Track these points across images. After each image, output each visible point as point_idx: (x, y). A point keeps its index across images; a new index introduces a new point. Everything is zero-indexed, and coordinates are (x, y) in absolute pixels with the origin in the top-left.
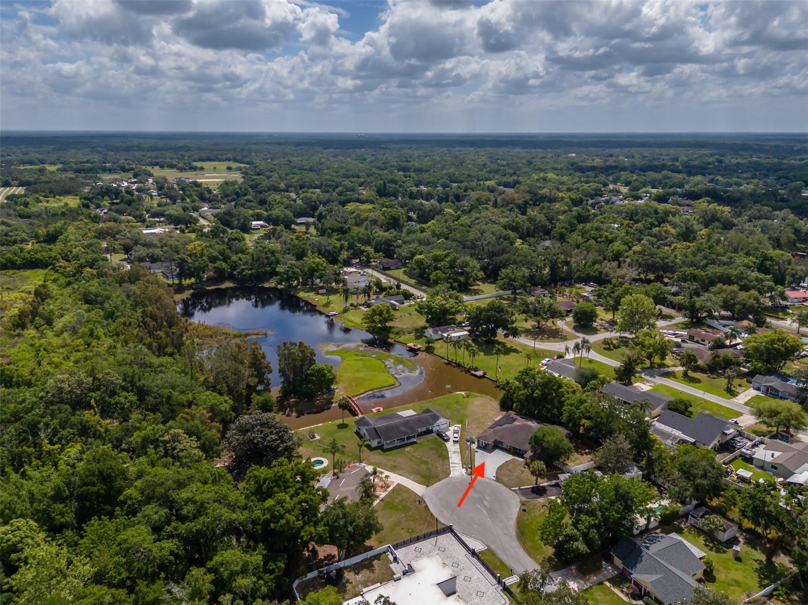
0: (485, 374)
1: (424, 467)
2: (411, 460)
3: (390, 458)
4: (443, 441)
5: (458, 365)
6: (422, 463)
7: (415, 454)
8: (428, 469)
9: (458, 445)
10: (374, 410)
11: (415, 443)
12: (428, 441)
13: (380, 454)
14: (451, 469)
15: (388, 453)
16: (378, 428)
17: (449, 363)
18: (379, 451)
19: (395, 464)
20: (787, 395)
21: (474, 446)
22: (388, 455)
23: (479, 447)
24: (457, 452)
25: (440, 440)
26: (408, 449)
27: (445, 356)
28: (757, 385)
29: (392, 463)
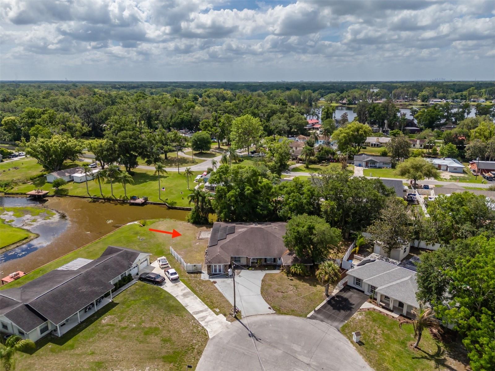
0: (146, 199)
1: (155, 340)
2: (124, 338)
3: (78, 351)
4: (155, 286)
5: (109, 200)
6: (146, 334)
7: (123, 325)
8: (165, 341)
9: (181, 284)
10: (7, 279)
11: (112, 305)
12: (132, 293)
13: (52, 351)
14: (203, 324)
15: (70, 342)
16: (34, 303)
17: (96, 200)
18: (50, 345)
19: (97, 358)
20: (381, 165)
21: (205, 276)
22: (72, 347)
23: (212, 275)
24: (188, 293)
25: (150, 286)
26: (105, 320)
27: (86, 194)
28: (358, 163)
29: (90, 359)
